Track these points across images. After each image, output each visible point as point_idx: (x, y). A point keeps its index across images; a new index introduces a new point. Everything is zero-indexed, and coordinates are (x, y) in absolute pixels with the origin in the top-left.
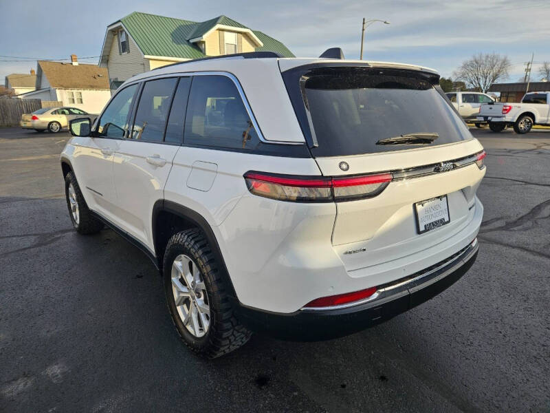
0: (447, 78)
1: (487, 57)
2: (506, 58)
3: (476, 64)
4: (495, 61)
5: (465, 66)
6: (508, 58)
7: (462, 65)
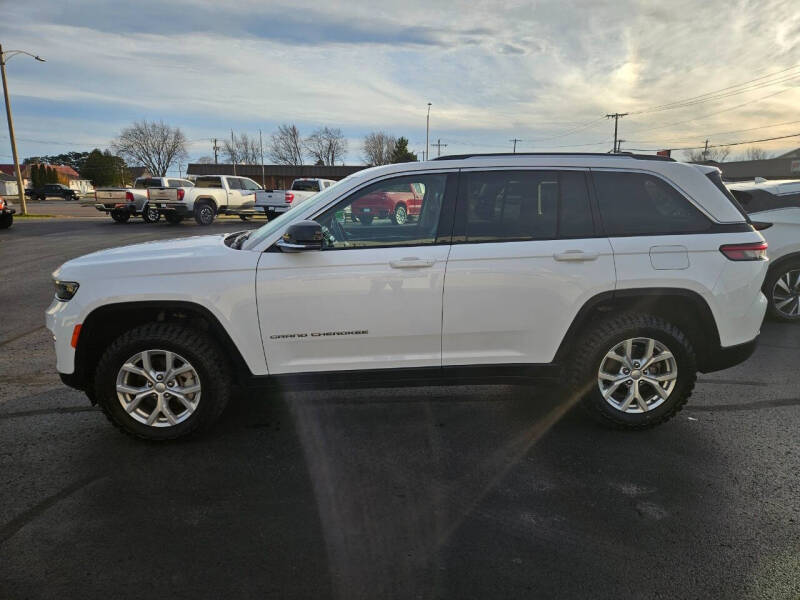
0: (90, 151)
1: (154, 126)
2: (178, 131)
3: (139, 134)
4: (165, 134)
5: (126, 136)
6: (181, 131)
7: (120, 134)
